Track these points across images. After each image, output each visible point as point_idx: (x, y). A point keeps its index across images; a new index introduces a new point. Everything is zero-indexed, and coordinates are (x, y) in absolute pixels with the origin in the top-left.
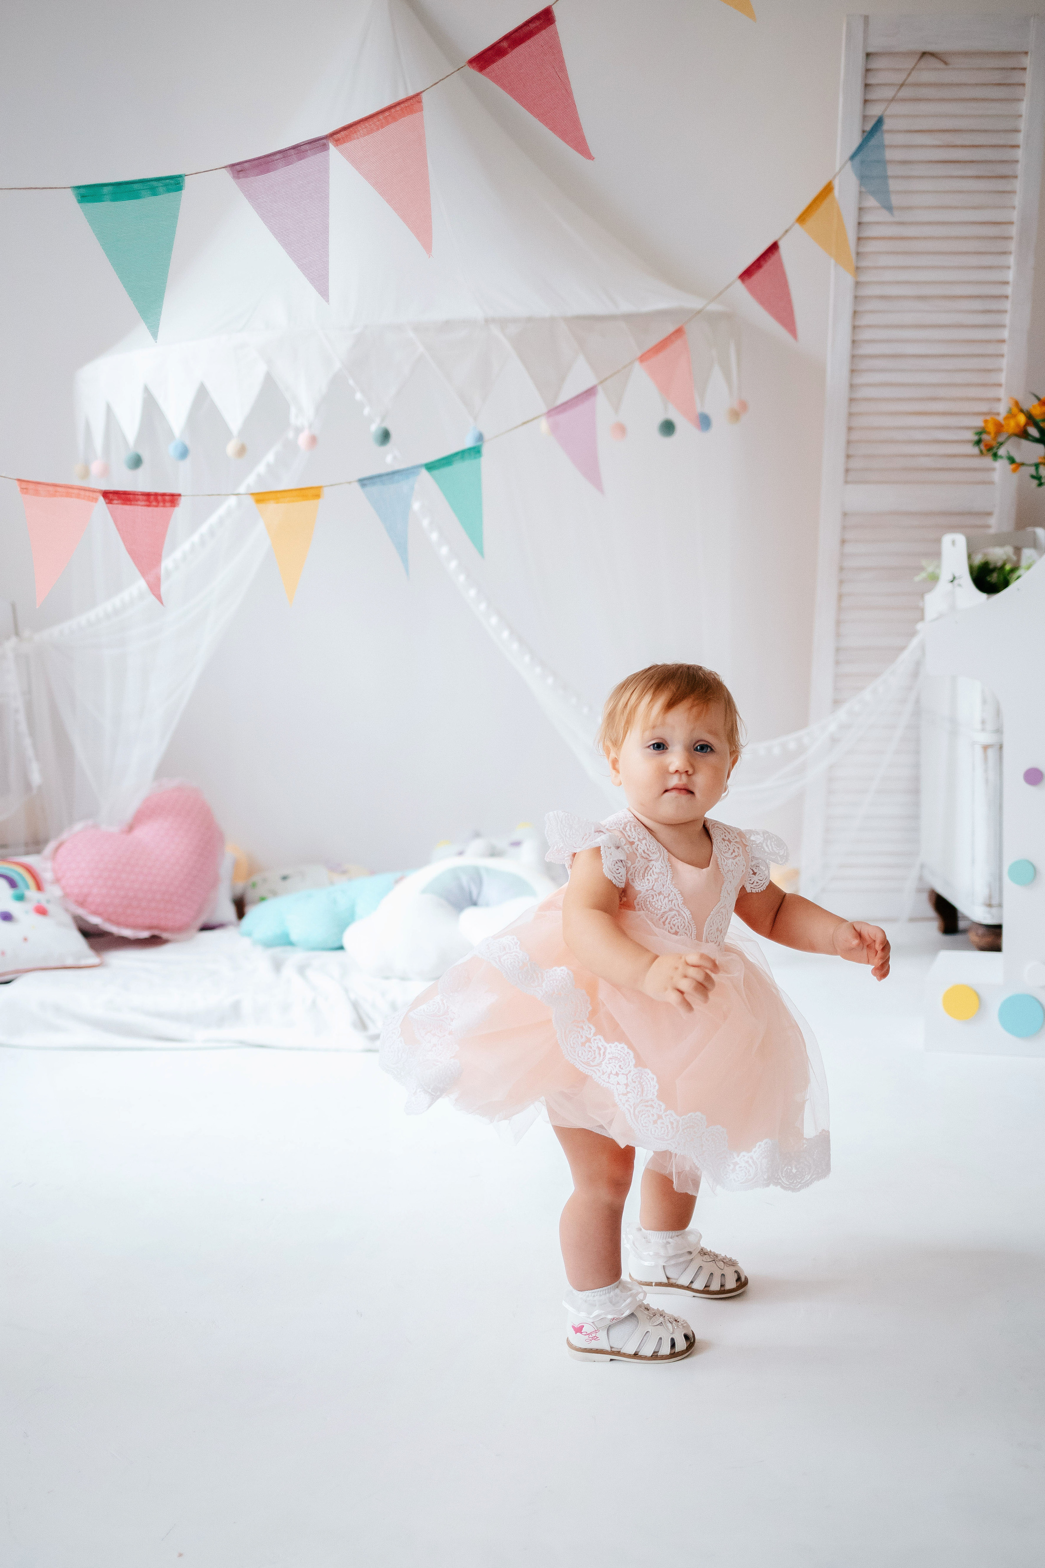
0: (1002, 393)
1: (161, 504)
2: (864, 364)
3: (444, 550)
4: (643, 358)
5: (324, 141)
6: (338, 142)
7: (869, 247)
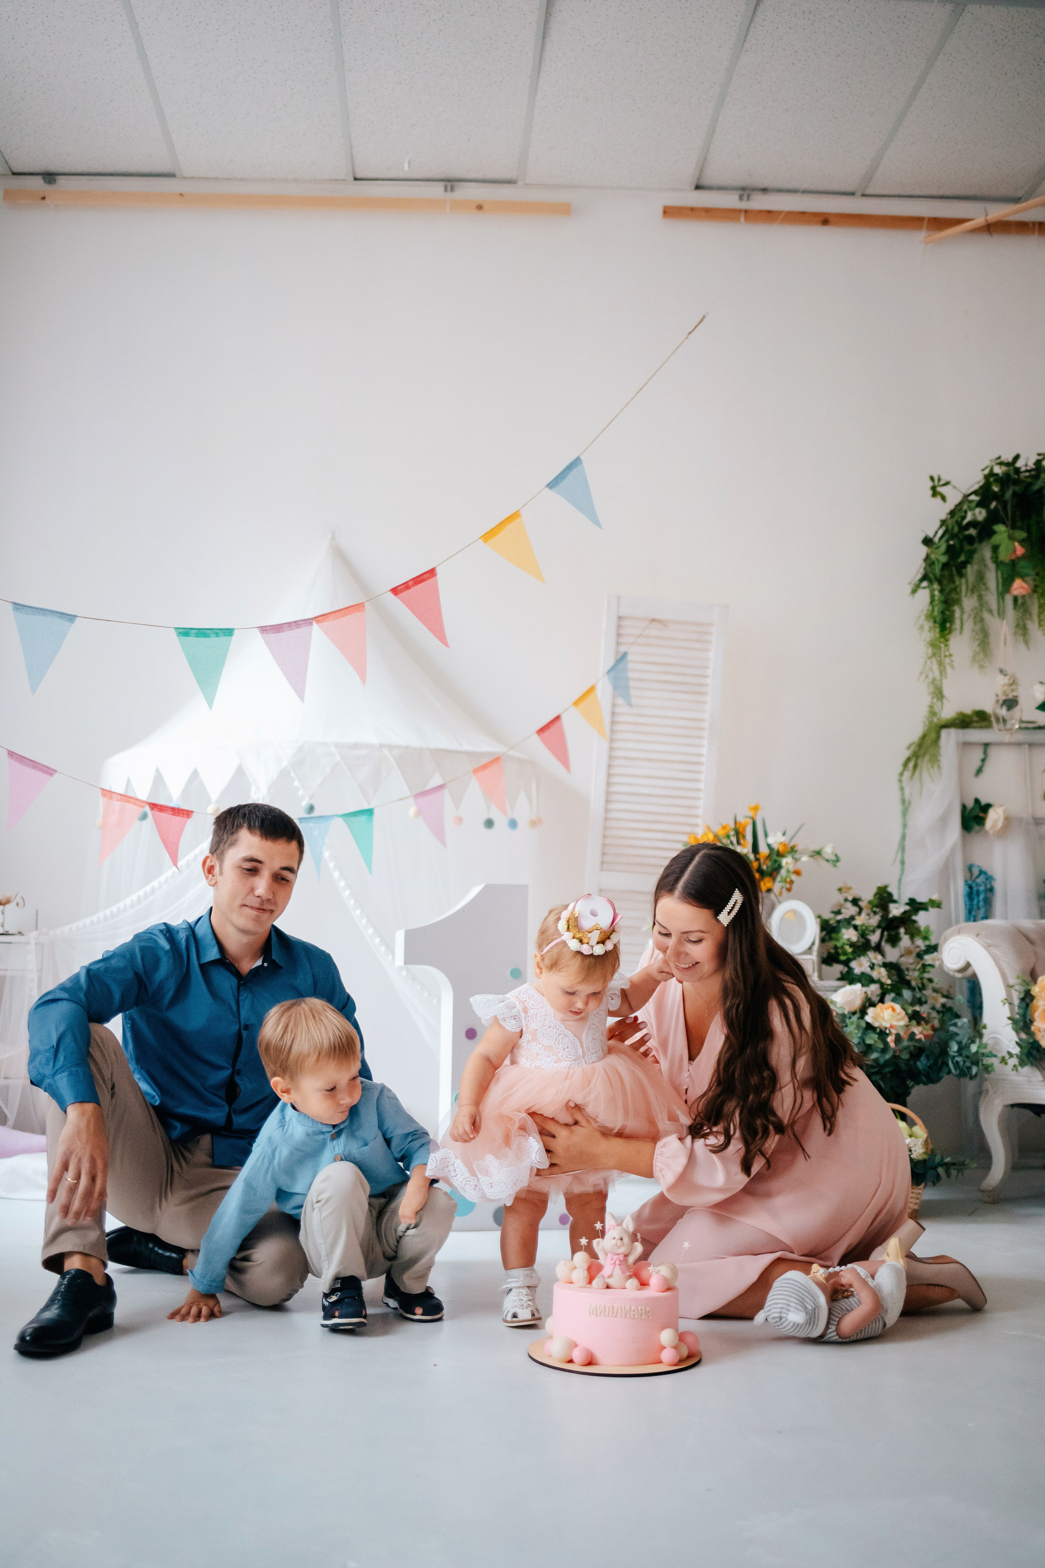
0: (699, 821)
1: (181, 815)
2: (614, 798)
3: (342, 884)
4: (475, 771)
5: (311, 620)
6: (318, 622)
7: (618, 727)
